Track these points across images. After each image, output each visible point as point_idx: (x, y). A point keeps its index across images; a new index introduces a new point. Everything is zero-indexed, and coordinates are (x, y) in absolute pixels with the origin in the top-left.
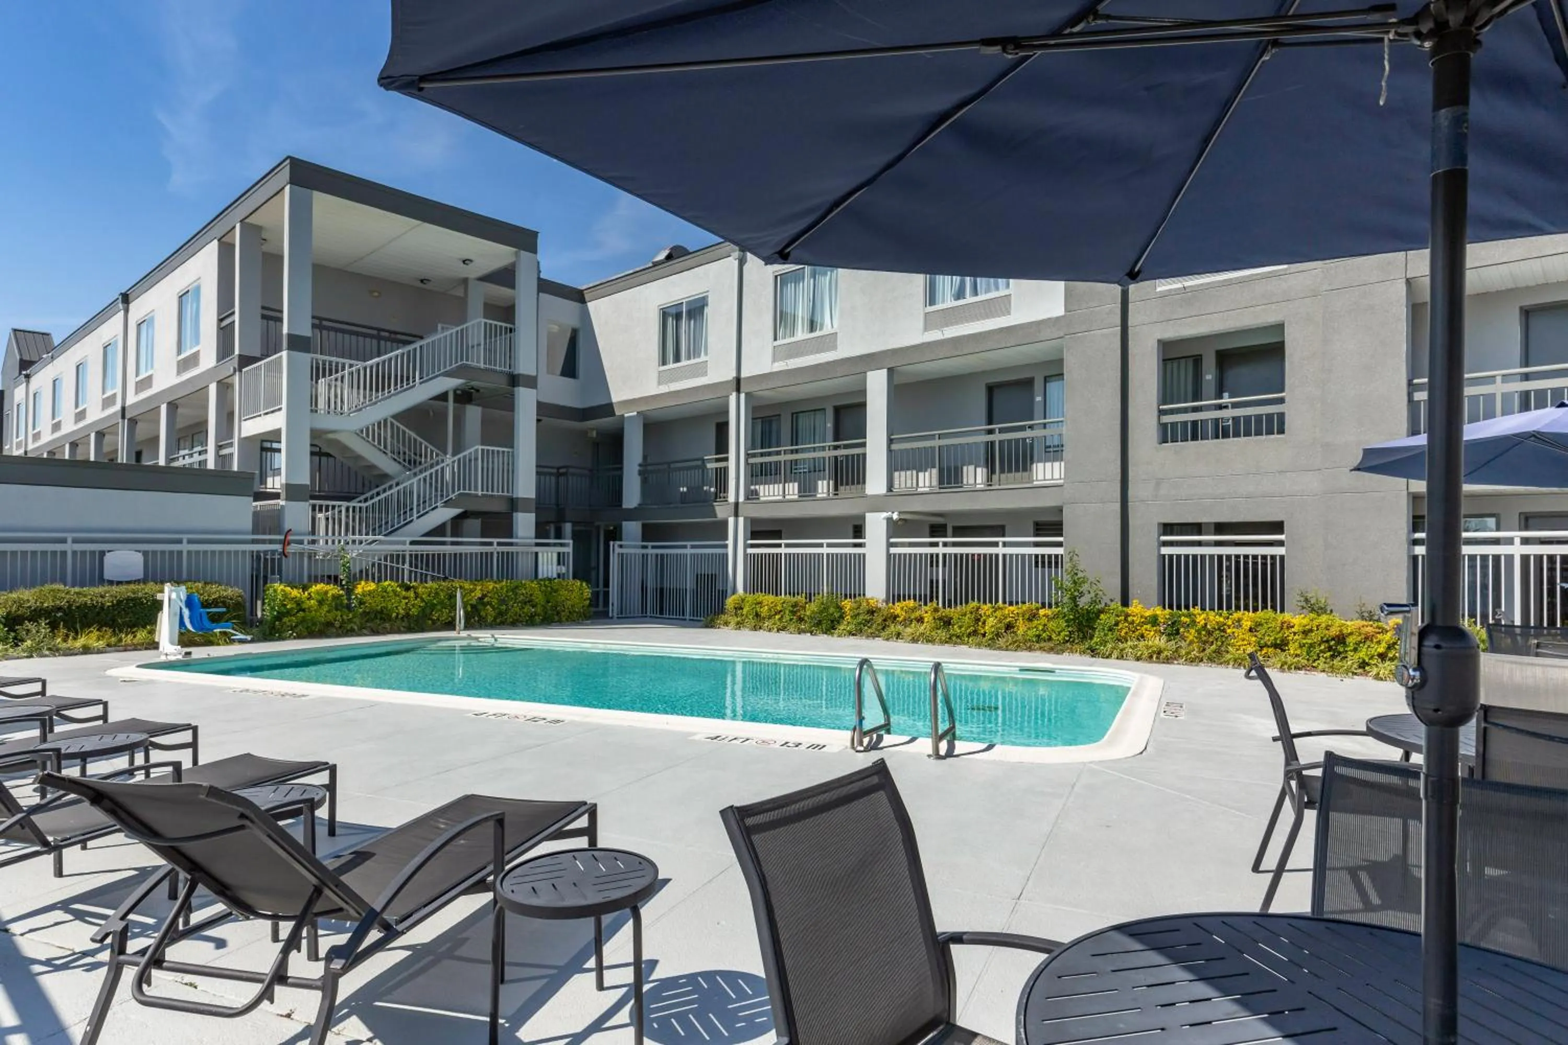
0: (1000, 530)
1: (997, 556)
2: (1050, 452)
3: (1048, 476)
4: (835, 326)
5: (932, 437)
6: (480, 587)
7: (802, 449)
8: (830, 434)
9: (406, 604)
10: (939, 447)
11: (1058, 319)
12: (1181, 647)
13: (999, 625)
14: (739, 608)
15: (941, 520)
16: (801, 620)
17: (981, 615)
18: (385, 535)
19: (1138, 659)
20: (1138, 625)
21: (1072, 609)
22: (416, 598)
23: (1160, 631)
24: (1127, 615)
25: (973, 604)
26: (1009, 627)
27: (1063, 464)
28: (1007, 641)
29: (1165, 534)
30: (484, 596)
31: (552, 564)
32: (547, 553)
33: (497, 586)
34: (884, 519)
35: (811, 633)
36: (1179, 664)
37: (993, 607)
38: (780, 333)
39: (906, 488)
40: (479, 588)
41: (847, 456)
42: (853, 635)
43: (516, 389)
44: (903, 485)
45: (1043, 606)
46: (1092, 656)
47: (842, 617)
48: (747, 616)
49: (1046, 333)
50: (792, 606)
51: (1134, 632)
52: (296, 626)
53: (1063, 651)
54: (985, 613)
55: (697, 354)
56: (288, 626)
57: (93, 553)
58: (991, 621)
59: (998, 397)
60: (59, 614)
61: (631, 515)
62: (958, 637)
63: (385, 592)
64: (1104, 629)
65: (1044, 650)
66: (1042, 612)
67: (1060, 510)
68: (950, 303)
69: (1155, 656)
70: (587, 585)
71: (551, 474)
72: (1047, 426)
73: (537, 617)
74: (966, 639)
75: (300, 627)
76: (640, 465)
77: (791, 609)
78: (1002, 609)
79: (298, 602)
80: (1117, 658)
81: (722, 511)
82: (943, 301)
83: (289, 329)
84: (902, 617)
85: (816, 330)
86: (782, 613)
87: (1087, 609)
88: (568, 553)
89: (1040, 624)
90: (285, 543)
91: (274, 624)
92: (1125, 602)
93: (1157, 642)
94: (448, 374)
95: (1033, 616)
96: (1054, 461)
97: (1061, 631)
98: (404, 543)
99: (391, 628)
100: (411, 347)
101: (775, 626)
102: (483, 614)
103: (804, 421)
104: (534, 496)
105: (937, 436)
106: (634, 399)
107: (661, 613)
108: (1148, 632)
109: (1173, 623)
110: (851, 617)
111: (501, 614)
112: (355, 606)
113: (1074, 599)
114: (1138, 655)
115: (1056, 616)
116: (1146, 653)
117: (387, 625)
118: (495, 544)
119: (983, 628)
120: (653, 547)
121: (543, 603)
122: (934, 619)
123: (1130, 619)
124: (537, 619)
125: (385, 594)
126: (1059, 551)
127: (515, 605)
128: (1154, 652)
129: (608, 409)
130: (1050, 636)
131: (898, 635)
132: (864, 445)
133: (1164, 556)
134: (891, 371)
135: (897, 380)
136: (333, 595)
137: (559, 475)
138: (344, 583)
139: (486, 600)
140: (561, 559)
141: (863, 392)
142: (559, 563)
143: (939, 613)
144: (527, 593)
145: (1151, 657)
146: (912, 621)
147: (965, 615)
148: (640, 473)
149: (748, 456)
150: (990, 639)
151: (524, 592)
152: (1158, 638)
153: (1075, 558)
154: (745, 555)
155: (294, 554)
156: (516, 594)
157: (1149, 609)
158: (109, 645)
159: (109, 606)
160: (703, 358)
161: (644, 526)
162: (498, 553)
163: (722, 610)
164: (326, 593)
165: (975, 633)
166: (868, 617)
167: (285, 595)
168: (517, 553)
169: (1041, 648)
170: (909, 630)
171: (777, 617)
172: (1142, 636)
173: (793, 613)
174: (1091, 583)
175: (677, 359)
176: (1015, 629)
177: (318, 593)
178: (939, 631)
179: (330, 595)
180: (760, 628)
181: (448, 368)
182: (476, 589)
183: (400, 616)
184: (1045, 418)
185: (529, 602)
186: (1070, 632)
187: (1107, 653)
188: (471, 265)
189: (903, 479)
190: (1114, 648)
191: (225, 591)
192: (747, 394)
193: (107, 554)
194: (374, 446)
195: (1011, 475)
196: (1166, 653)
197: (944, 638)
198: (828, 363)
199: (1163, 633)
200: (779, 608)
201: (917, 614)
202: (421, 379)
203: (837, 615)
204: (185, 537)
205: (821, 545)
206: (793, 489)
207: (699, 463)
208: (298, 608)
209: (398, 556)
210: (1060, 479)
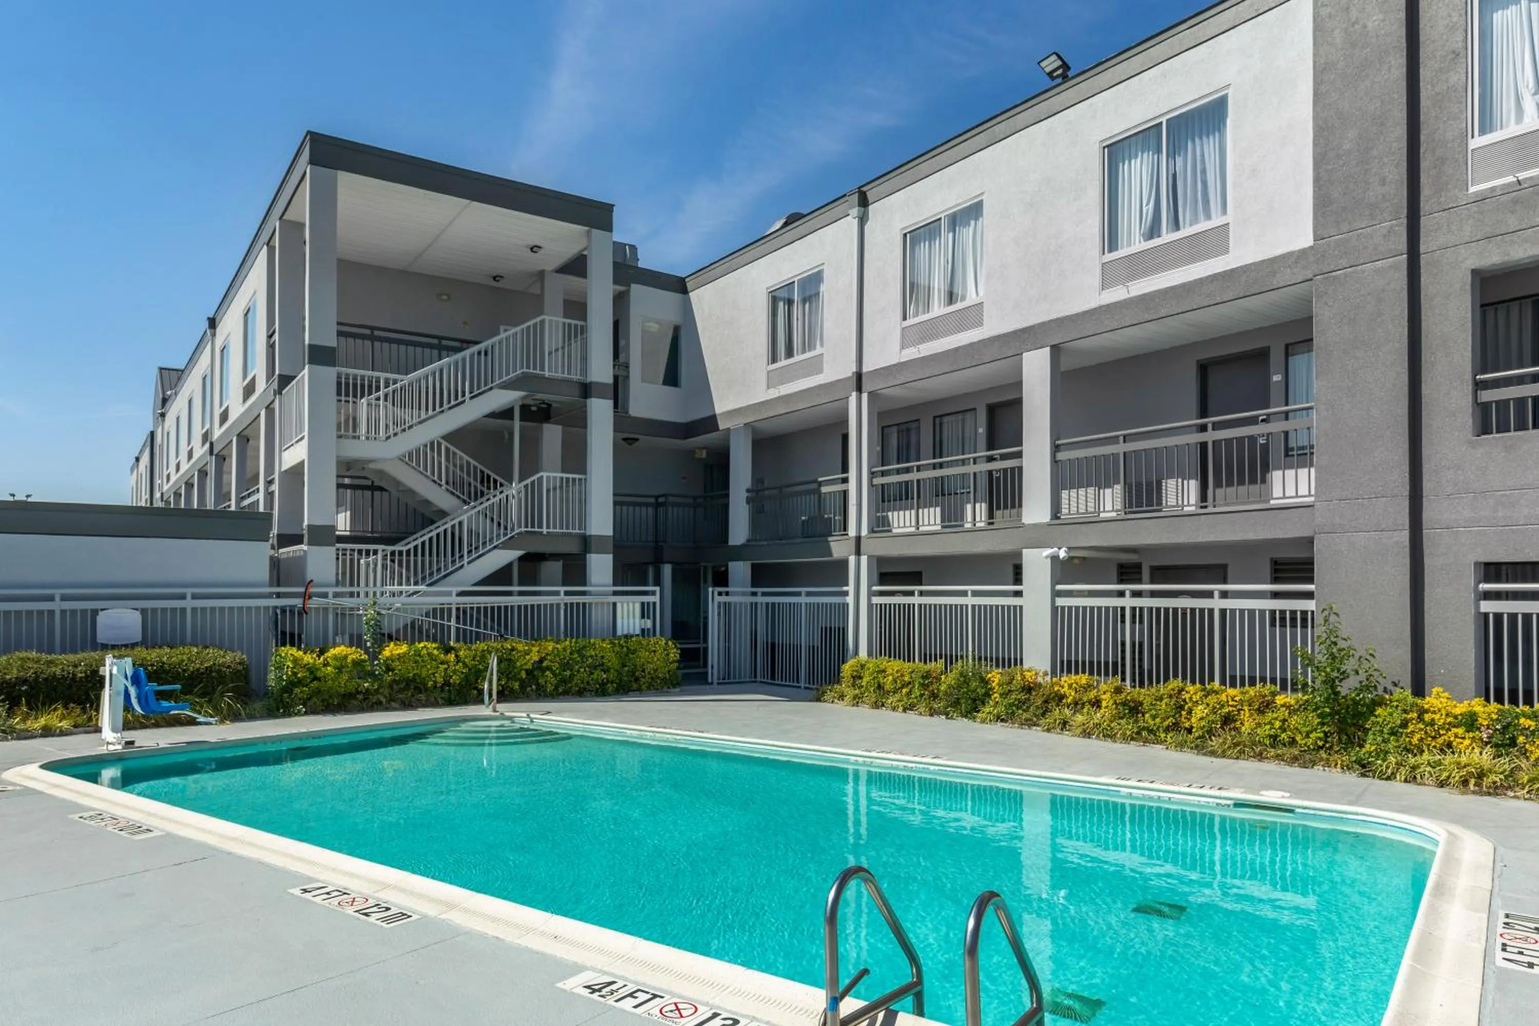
0: (1219, 573)
1: (1211, 611)
2: (1293, 455)
3: (1290, 491)
4: (981, 293)
5: (1114, 440)
6: (537, 649)
7: (948, 462)
8: (982, 441)
9: (446, 669)
10: (1125, 453)
11: (1303, 252)
12: (1519, 768)
13: (1212, 717)
14: (857, 677)
15: (1133, 558)
16: (934, 696)
17: (1184, 700)
18: (428, 585)
19: (1442, 784)
20: (1440, 728)
21: (1327, 700)
22: (458, 662)
23: (1481, 739)
24: (1422, 712)
25: (1175, 684)
26: (1228, 720)
27: (1313, 470)
28: (1224, 743)
29: (1487, 580)
30: (541, 661)
31: (634, 617)
32: (628, 603)
33: (558, 646)
34: (1047, 557)
35: (947, 714)
36: (1516, 797)
37: (1203, 690)
38: (911, 310)
39: (1078, 513)
40: (535, 649)
41: (1005, 470)
42: (1002, 720)
43: (588, 401)
44: (1073, 510)
45: (1284, 688)
46: (1363, 775)
47: (988, 695)
48: (867, 689)
49: (1285, 276)
50: (923, 677)
51: (1434, 738)
52: (309, 699)
53: (1314, 763)
54: (1191, 698)
55: (811, 347)
56: (300, 699)
57: (84, 612)
58: (1200, 711)
59: (1216, 379)
60: (24, 688)
61: (738, 553)
62: (1150, 731)
63: (419, 655)
64: (1382, 732)
65: (1283, 760)
66: (1280, 699)
67: (1309, 542)
68: (1139, 245)
69: (1472, 781)
70: (674, 643)
71: (647, 505)
72: (1291, 415)
73: (609, 685)
74: (1163, 735)
75: (315, 699)
76: (748, 491)
77: (922, 681)
78: (1216, 693)
79: (312, 670)
80: (1406, 781)
81: (839, 548)
82: (1129, 245)
83: (310, 339)
84: (1071, 698)
85: (956, 302)
86: (910, 686)
87: (1353, 700)
88: (654, 604)
89: (1276, 719)
90: (306, 596)
91: (281, 696)
92: (1419, 690)
93: (1476, 756)
94: (506, 386)
95: (1265, 706)
96: (1298, 467)
97: (1311, 732)
98: (449, 594)
99: (426, 700)
100: (459, 356)
101: (900, 704)
102: (541, 681)
103: (950, 428)
104: (610, 533)
105: (1121, 439)
106: (740, 409)
107: (773, 678)
108: (1458, 740)
109: (1505, 728)
110: (1001, 695)
111: (564, 681)
112: (379, 674)
113: (1330, 683)
114: (1443, 777)
115: (1304, 707)
116: (1457, 776)
117: (423, 697)
118: (562, 594)
119: (1189, 720)
120: (764, 594)
121: (617, 668)
122: (1115, 703)
123: (1427, 717)
124: (610, 687)
125: (418, 658)
126: (1310, 605)
127: (582, 670)
128: (1471, 774)
129: (710, 423)
130: (1293, 739)
131: (1064, 724)
132: (1019, 455)
133: (1486, 615)
134: (1056, 350)
135: (1066, 364)
136: (353, 660)
137: (657, 505)
138: (369, 644)
139: (545, 664)
140: (646, 610)
141: (1018, 385)
142: (643, 617)
143: (1123, 696)
144: (596, 655)
145: (1465, 783)
146: (1083, 704)
147: (1161, 699)
148: (749, 501)
149: (872, 475)
150: (1199, 737)
151: (593, 653)
152: (1477, 750)
153: (1333, 618)
154: (870, 605)
155: (317, 609)
156: (583, 657)
157: (1461, 702)
158: (75, 726)
159: (81, 678)
160: (818, 351)
161: (754, 567)
162: (566, 604)
163: (835, 677)
164: (346, 657)
165: (1175, 727)
166: (1023, 696)
167: (295, 661)
168: (590, 604)
169: (1278, 757)
170: (1080, 718)
171: (904, 691)
172: (1449, 745)
173: (924, 686)
174: (1360, 657)
175: (790, 353)
176: (1238, 724)
177: (335, 658)
178: (1123, 722)
179: (349, 660)
180: (883, 705)
181: (505, 379)
182: (531, 651)
183: (438, 685)
184: (1287, 404)
185: (599, 666)
186: (1325, 733)
187: (1389, 771)
188: (542, 251)
189: (1074, 500)
190: (1399, 764)
191: (224, 657)
192: (870, 394)
193: (101, 613)
194: (426, 476)
195: (1231, 490)
196: (1493, 777)
197: (1128, 733)
198: (972, 345)
199: (1487, 743)
200: (907, 679)
201: (1092, 694)
202: (471, 393)
203: (981, 691)
204: (189, 591)
205: (964, 594)
206: (931, 518)
207: (814, 486)
208: (312, 676)
209: (442, 610)
210: (1310, 495)
